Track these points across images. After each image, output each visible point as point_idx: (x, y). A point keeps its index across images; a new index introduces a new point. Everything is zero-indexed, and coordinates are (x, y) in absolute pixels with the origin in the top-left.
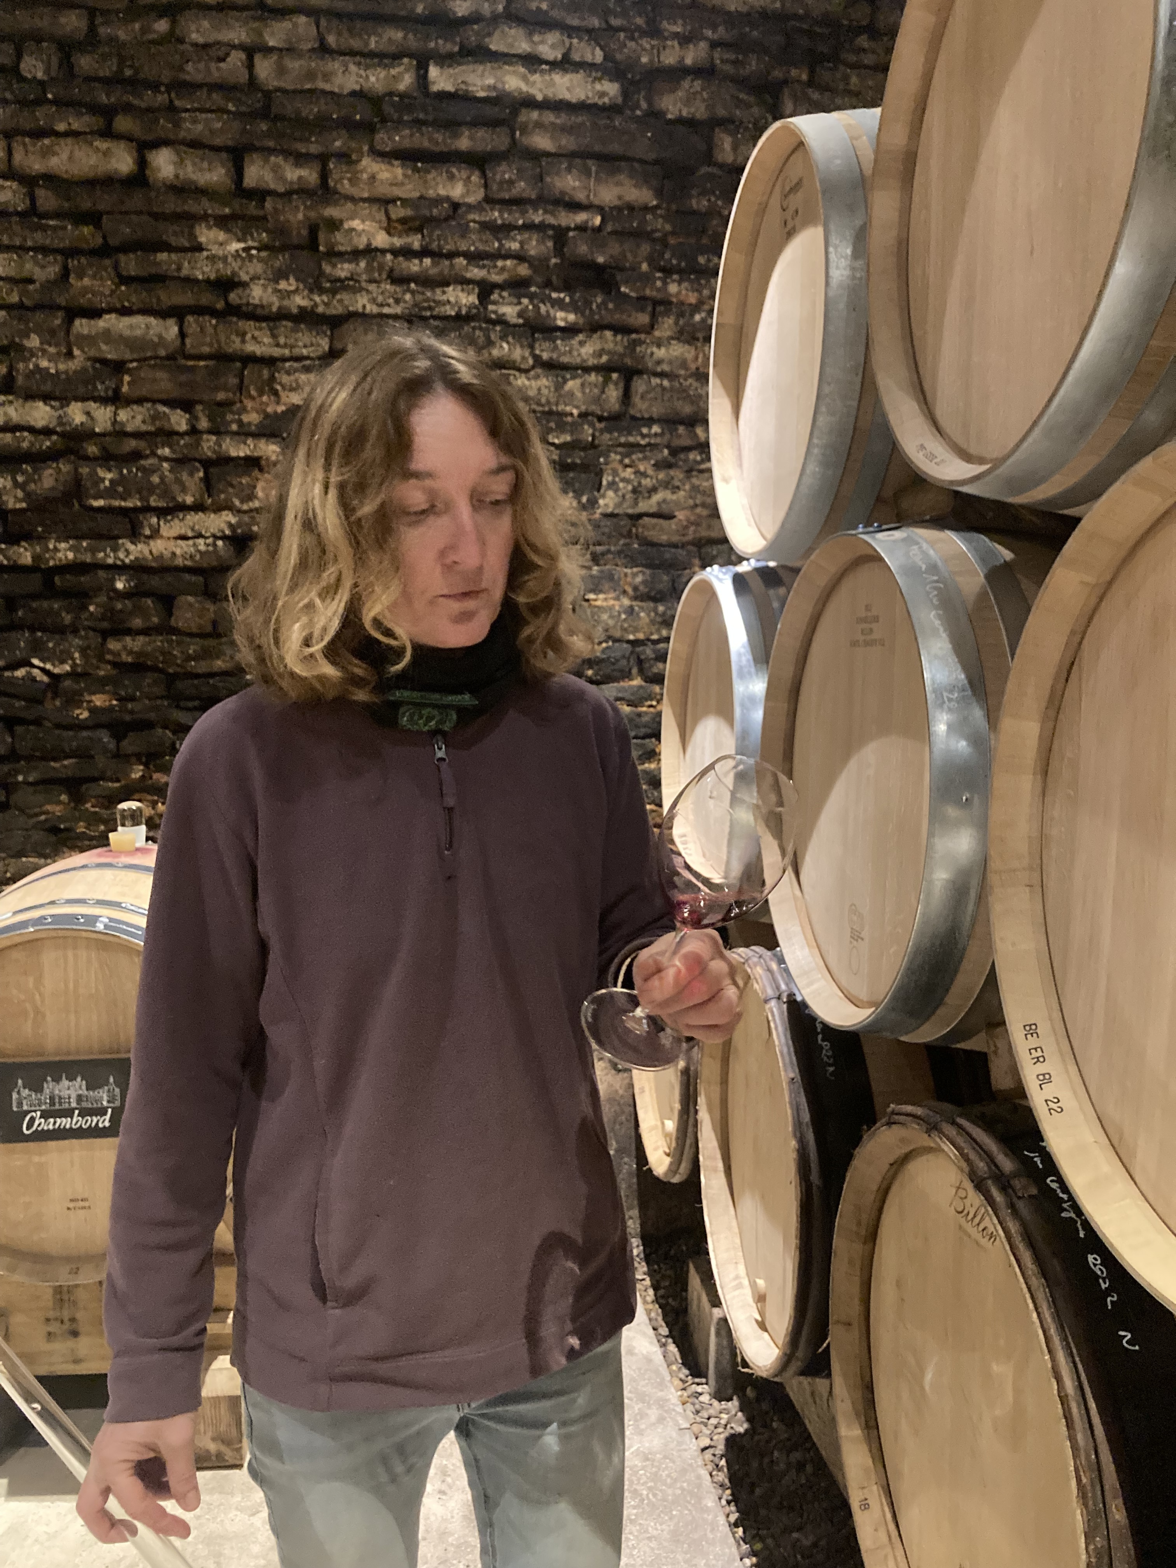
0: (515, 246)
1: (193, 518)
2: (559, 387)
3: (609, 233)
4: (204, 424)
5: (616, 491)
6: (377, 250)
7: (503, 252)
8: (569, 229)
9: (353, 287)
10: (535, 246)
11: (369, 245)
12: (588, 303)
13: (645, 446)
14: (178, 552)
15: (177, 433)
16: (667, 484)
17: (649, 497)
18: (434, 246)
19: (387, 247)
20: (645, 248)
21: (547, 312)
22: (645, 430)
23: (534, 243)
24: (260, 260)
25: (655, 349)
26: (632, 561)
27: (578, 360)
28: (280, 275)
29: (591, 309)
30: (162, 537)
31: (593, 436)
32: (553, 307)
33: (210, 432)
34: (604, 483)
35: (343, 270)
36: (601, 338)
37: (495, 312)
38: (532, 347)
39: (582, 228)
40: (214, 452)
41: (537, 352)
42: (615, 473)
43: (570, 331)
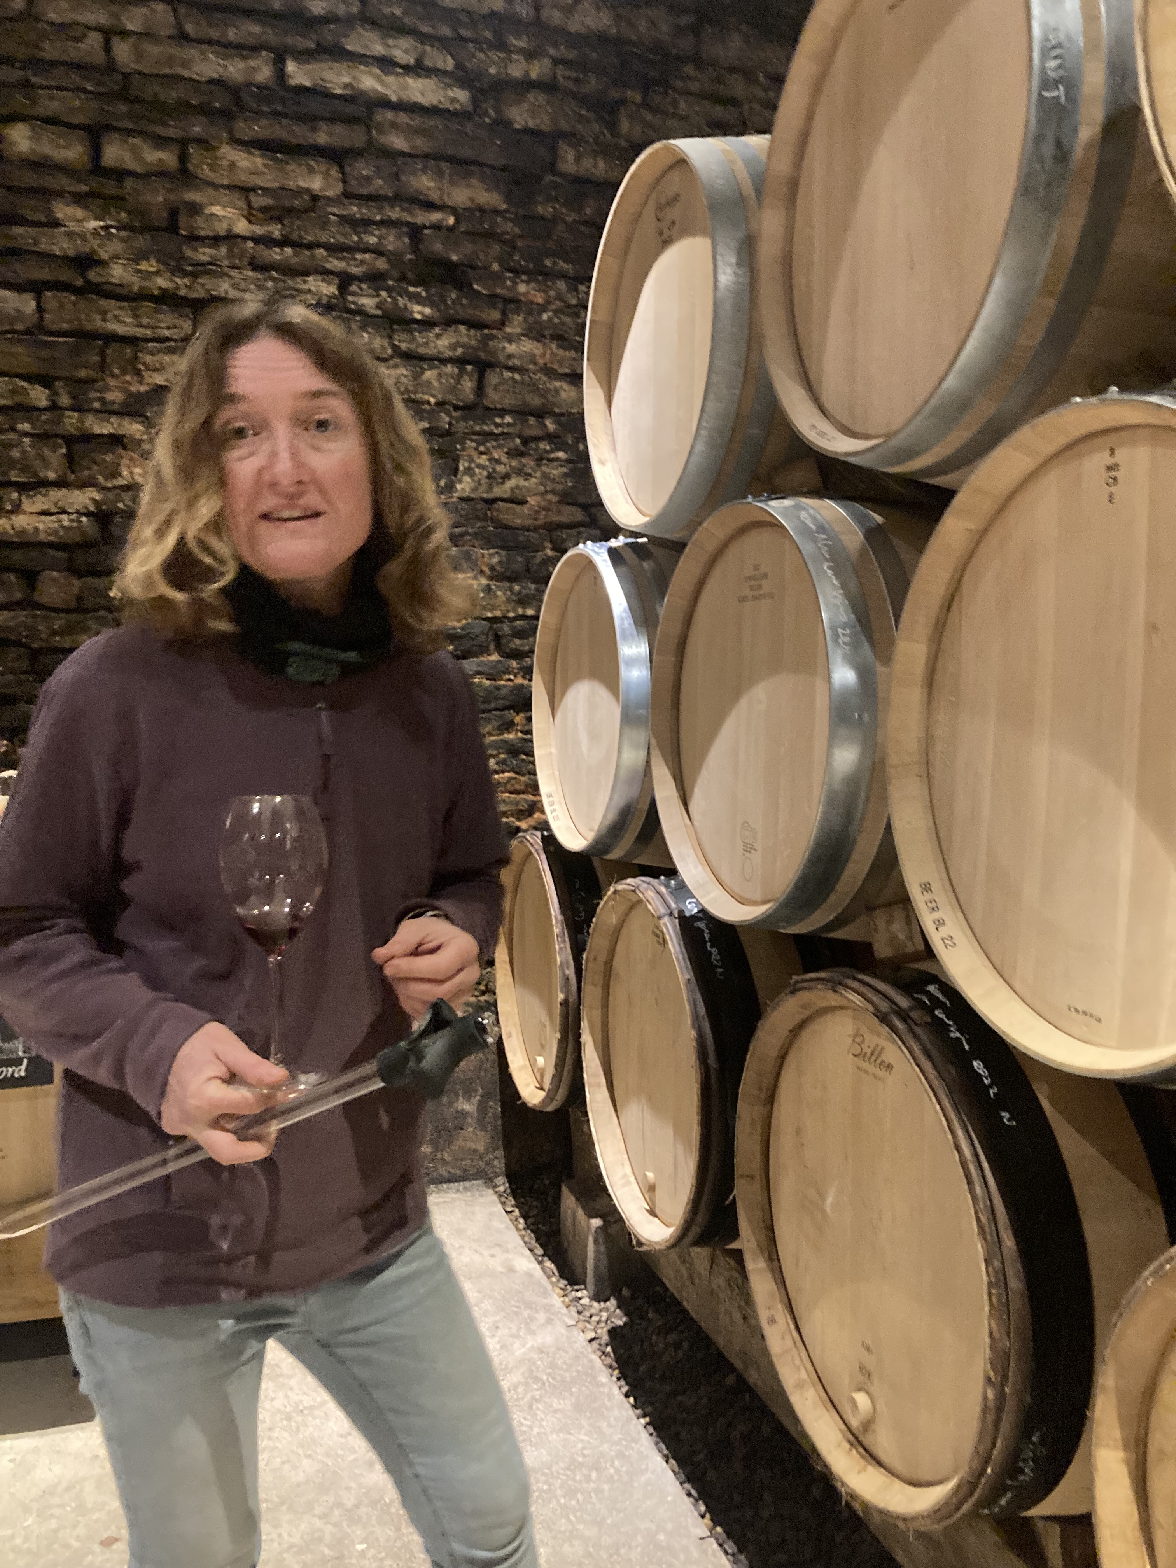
0: (373, 240)
1: (57, 494)
2: (417, 376)
3: (462, 233)
4: (65, 400)
5: (472, 476)
6: (238, 236)
7: (362, 246)
8: (425, 227)
9: (215, 271)
10: (392, 241)
11: (229, 230)
12: (443, 298)
13: (499, 435)
14: (41, 527)
15: (38, 409)
16: (519, 472)
17: (503, 483)
18: (295, 236)
19: (248, 235)
20: (496, 249)
21: (406, 305)
22: (498, 420)
23: (392, 239)
24: (122, 240)
25: (506, 345)
26: (489, 543)
27: (435, 351)
28: (141, 255)
29: (446, 304)
30: (24, 513)
31: (450, 424)
32: (409, 300)
33: (73, 409)
34: (461, 468)
35: (204, 254)
36: (455, 331)
37: (353, 303)
38: (390, 337)
39: (437, 227)
40: (77, 429)
41: (396, 343)
42: (471, 460)
43: (427, 324)
